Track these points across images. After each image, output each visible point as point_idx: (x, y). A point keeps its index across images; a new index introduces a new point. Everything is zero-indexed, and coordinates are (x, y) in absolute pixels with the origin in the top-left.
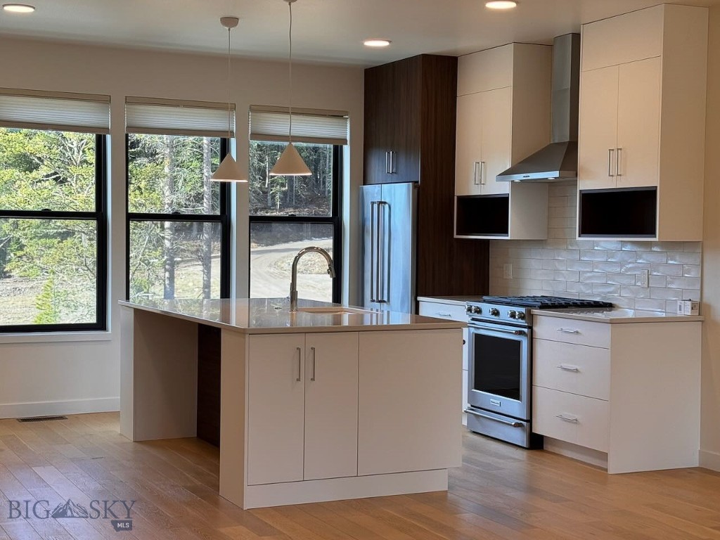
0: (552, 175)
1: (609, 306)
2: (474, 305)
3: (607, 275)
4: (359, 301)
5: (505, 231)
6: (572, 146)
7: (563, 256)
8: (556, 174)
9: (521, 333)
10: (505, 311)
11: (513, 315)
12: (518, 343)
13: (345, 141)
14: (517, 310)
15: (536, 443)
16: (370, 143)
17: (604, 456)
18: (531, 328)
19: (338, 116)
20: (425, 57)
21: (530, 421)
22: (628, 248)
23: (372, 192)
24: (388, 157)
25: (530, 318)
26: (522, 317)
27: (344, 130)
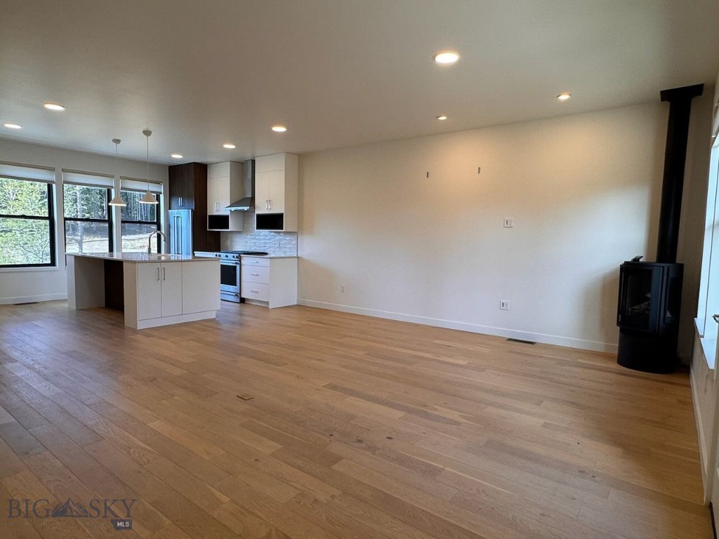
0: (246, 208)
1: (266, 254)
2: (218, 254)
3: (265, 243)
4: (168, 251)
5: (228, 228)
6: (253, 198)
7: (249, 237)
8: (248, 208)
9: (236, 263)
10: (230, 256)
11: (234, 257)
12: (235, 267)
13: (161, 193)
14: (235, 255)
15: (243, 301)
16: (172, 194)
17: (267, 303)
18: (240, 261)
19: (158, 183)
20: (195, 163)
21: (240, 293)
22: (272, 234)
23: (174, 212)
24: (180, 200)
25: (240, 258)
26: (237, 257)
27: (161, 189)
